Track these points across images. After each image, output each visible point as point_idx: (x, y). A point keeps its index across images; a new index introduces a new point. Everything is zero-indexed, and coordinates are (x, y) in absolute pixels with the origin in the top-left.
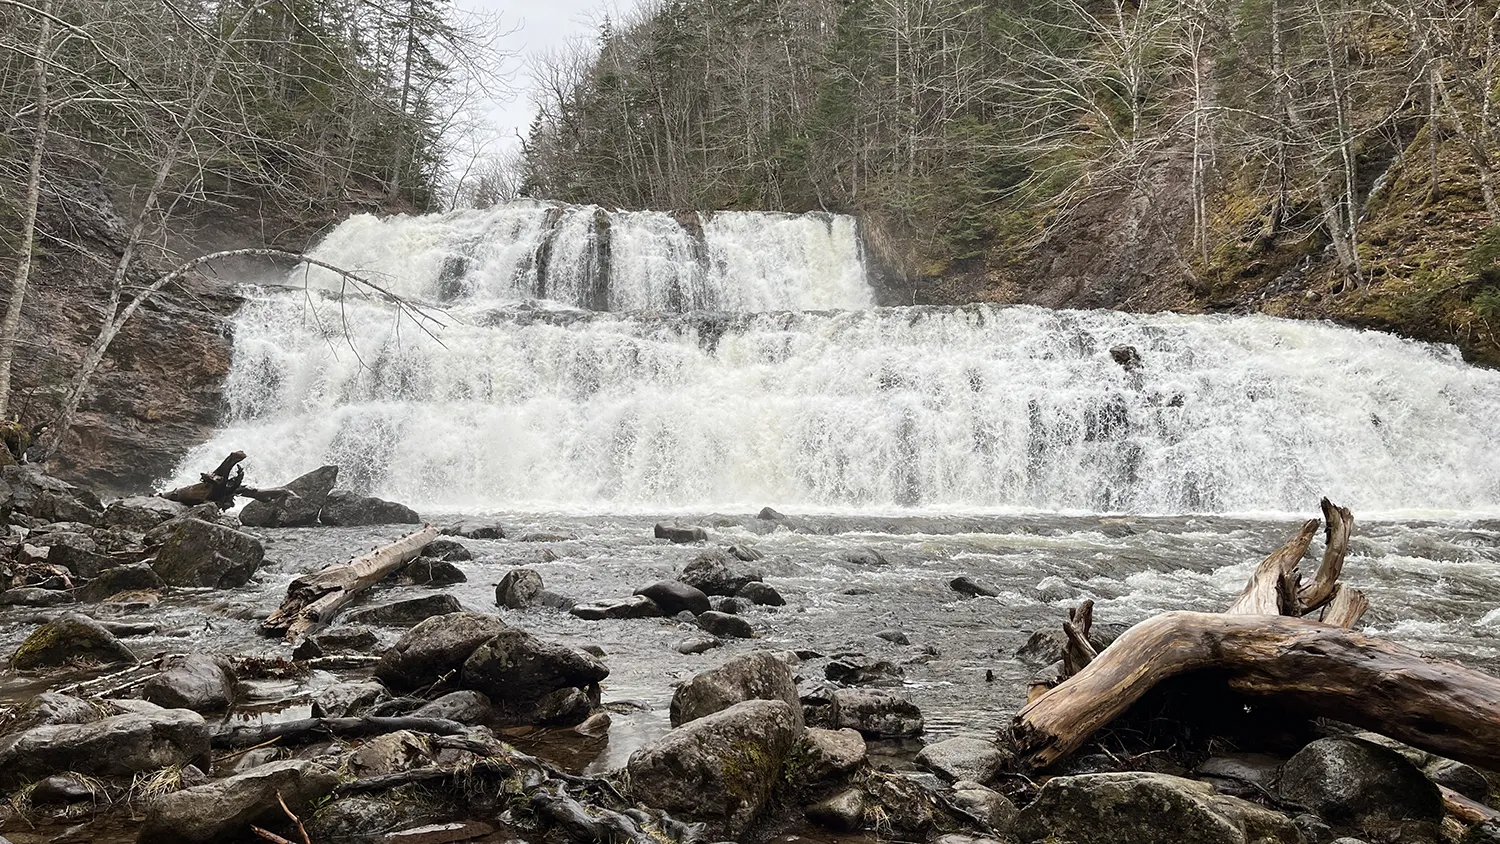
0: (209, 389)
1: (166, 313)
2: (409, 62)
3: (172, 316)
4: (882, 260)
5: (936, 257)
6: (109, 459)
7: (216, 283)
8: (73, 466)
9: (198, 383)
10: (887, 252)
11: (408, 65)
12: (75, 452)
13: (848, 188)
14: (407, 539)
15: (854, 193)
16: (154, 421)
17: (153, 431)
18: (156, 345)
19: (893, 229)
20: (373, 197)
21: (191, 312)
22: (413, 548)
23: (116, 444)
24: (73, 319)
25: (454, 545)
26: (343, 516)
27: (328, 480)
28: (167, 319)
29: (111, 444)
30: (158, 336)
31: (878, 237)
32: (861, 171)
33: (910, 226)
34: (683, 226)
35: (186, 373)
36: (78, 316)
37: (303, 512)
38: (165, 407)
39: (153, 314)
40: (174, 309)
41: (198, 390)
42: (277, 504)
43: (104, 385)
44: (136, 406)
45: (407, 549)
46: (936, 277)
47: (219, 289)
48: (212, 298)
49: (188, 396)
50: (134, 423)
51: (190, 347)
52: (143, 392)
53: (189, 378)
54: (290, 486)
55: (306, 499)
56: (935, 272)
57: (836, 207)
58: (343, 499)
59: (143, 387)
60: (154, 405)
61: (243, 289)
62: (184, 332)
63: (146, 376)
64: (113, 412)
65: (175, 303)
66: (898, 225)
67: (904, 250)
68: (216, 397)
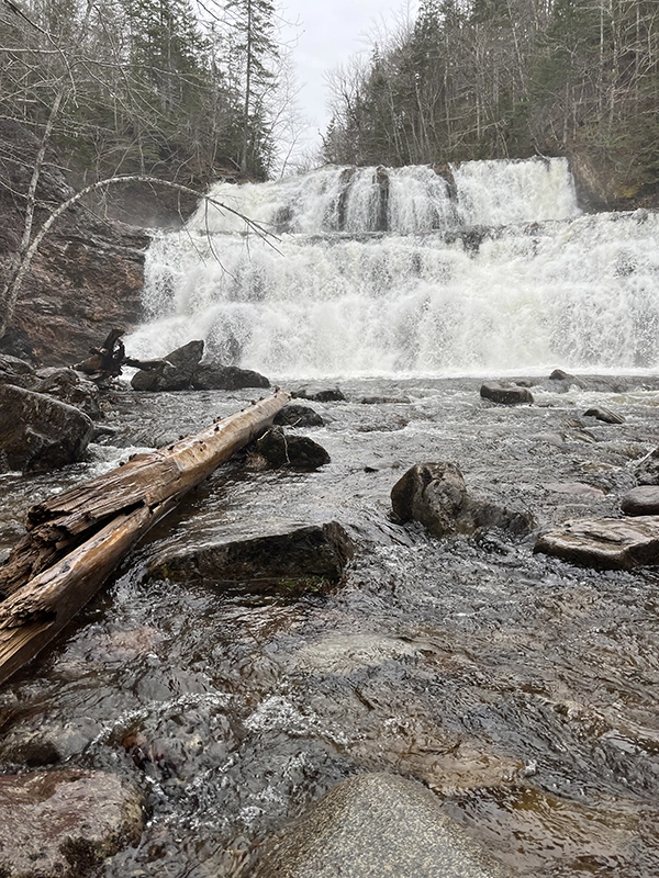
0: (131, 299)
1: (101, 248)
2: (249, 72)
3: (105, 250)
4: (587, 188)
5: (630, 184)
6: (73, 347)
7: (133, 228)
8: (51, 351)
9: (124, 295)
10: (591, 182)
11: (249, 76)
12: (52, 342)
13: (560, 138)
14: (256, 406)
15: (565, 141)
16: (99, 321)
17: (98, 327)
18: (95, 269)
19: (596, 164)
20: (231, 173)
21: (117, 247)
22: (263, 417)
23: (77, 336)
24: (45, 255)
25: (306, 410)
26: (209, 381)
27: (197, 352)
28: (102, 252)
29: (73, 336)
30: (97, 263)
31: (585, 170)
32: (570, 124)
33: (610, 161)
34: (439, 174)
35: (116, 289)
36: (47, 252)
37: (178, 378)
38: (104, 311)
39: (93, 249)
40: (107, 246)
41: (124, 299)
42: (157, 372)
43: (65, 297)
44: (86, 311)
45: (256, 419)
46: (629, 199)
47: (134, 232)
48: (130, 238)
49: (119, 303)
50: (86, 323)
51: (117, 270)
52: (90, 302)
53: (118, 292)
54: (167, 358)
55: (179, 368)
56: (629, 195)
57: (550, 152)
58: (209, 368)
59: (90, 298)
60: (97, 310)
61: (150, 231)
62: (113, 260)
63: (92, 291)
64: (73, 315)
65: (107, 242)
66: (601, 160)
67: (604, 180)
68: (137, 304)
